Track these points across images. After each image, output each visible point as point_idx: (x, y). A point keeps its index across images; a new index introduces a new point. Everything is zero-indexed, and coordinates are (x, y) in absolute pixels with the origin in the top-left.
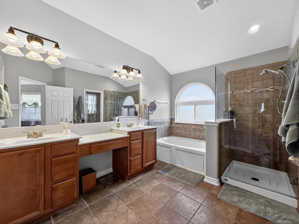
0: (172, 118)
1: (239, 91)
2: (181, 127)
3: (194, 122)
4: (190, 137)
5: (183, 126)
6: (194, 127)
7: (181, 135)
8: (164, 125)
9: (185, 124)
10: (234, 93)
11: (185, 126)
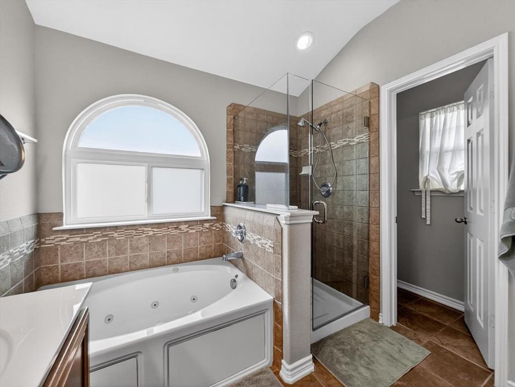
0: (40, 212)
1: (250, 148)
2: (99, 240)
3: (146, 216)
4: (139, 265)
5: (106, 236)
6: (151, 233)
7: (98, 271)
8: (11, 255)
9: (116, 228)
10: (243, 149)
11: (116, 235)
